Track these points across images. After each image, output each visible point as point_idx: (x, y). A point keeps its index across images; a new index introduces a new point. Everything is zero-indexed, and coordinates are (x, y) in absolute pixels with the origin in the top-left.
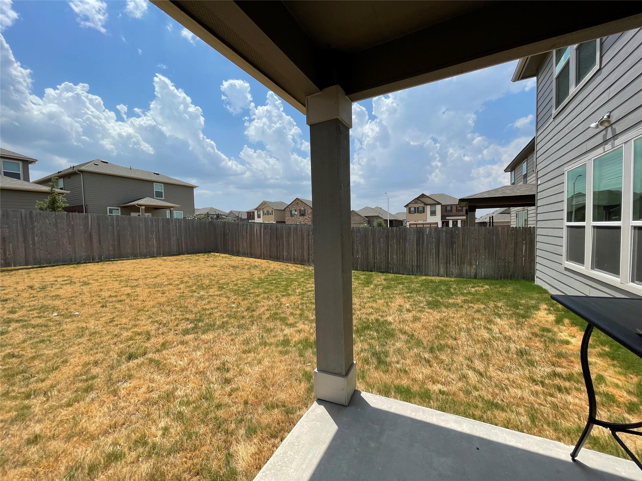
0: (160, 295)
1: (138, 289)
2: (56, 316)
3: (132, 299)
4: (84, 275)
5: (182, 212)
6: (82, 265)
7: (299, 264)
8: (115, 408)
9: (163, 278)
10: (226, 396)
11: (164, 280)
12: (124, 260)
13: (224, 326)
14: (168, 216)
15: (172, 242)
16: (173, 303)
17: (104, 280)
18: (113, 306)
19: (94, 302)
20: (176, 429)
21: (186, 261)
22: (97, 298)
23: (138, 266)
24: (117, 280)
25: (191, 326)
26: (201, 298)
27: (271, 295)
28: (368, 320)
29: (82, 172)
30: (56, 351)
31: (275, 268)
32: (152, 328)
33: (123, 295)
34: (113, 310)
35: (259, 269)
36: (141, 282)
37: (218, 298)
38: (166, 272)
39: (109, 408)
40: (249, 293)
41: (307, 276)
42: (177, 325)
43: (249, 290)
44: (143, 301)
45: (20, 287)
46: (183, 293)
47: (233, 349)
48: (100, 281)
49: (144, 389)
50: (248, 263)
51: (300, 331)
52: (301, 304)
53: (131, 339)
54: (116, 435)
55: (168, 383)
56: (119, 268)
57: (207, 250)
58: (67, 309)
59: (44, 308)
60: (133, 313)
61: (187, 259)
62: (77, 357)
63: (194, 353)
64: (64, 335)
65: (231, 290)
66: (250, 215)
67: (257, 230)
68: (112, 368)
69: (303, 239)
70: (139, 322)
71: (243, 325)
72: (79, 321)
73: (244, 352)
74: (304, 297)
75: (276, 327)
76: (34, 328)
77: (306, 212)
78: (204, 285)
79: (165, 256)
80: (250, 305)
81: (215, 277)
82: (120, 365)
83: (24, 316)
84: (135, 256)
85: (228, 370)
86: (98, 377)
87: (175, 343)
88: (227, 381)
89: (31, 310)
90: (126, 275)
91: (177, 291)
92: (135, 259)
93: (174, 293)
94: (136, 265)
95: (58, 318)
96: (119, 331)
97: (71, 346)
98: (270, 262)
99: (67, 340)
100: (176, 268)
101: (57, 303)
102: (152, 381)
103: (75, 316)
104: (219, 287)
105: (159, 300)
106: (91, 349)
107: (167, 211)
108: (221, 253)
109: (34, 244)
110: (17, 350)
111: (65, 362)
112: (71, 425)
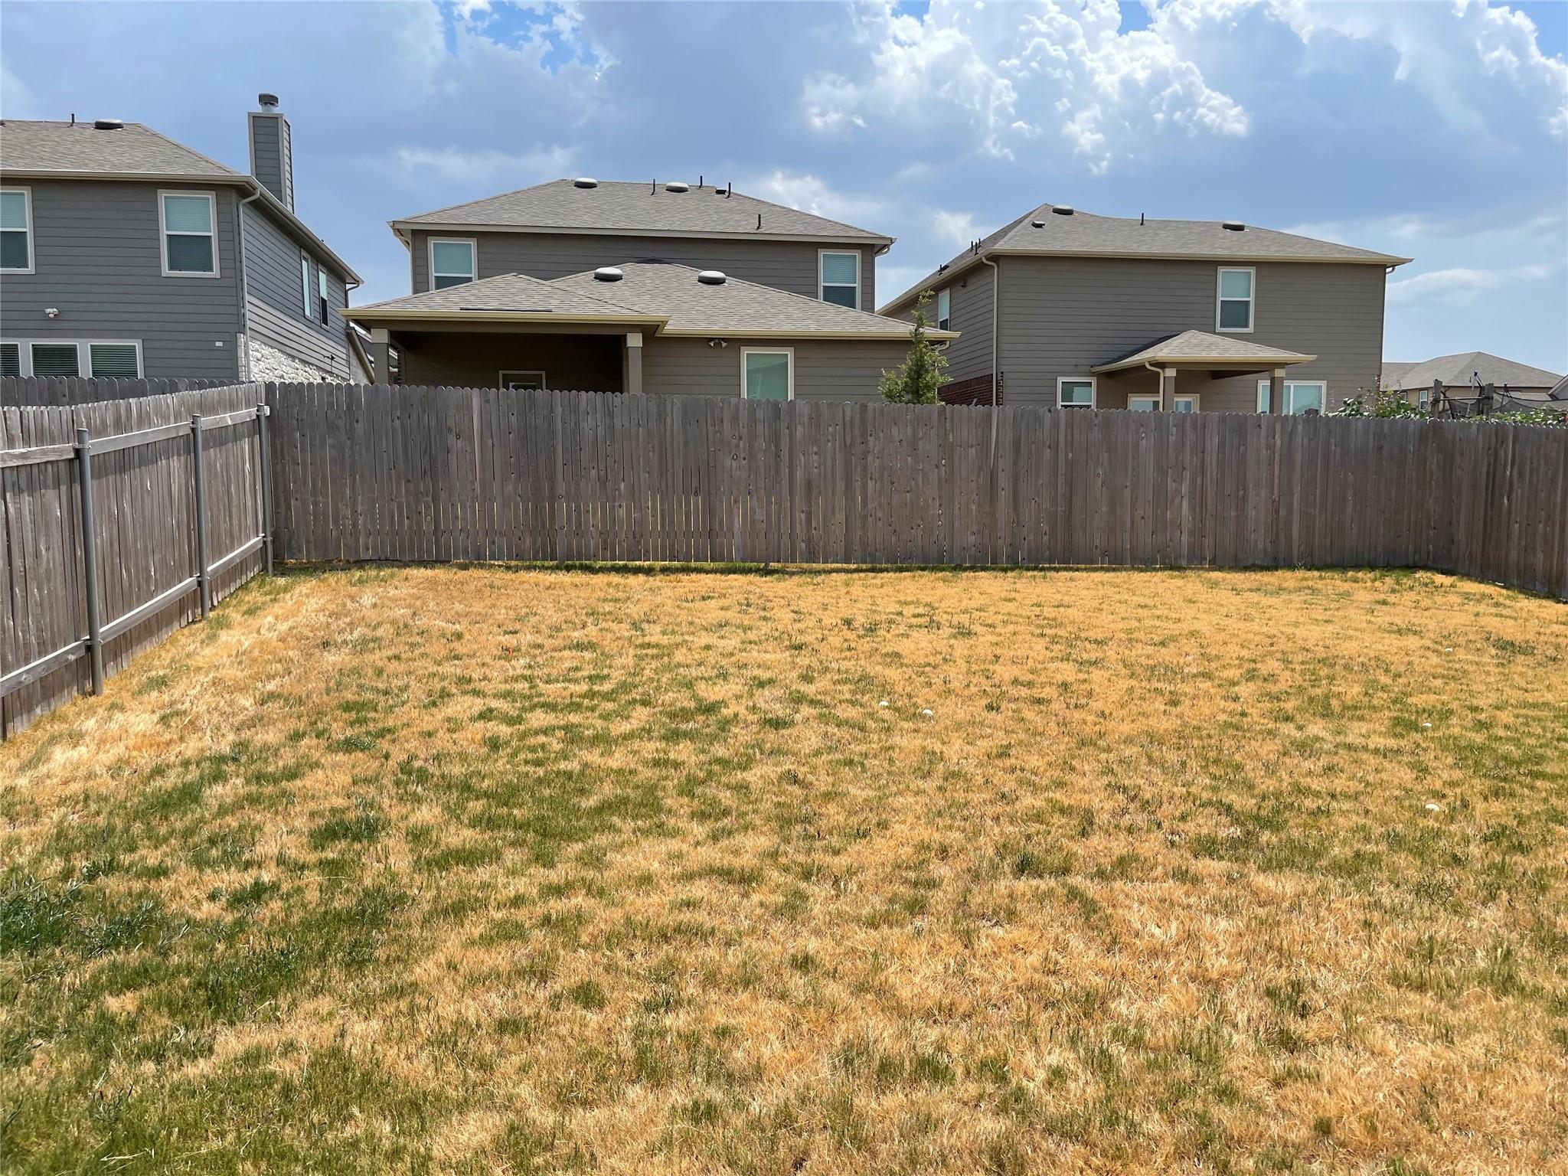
0: (1159, 705)
1: (1096, 675)
2: (884, 708)
3: (1073, 702)
4: (963, 606)
5: (1323, 384)
6: (965, 575)
8: (960, 972)
9: (1186, 649)
11: (1190, 658)
12: (1077, 570)
13: (1357, 870)
14: (1263, 405)
15: (1252, 514)
16: (1197, 743)
17: (1011, 628)
18: (1014, 711)
19: (973, 689)
20: (1084, 1088)
21: (1293, 597)
22: (983, 680)
23: (1118, 597)
24: (1042, 635)
25: (1230, 832)
26: (1305, 748)
29: (996, 258)
30: (872, 794)
32: (1103, 805)
33: (1051, 684)
34: (1014, 726)
36: (1111, 651)
37: (1373, 761)
38: (1205, 630)
39: (946, 968)
40: (1532, 774)
42: (1183, 818)
43: (1540, 759)
44: (1104, 716)
45: (827, 621)
46: (1243, 714)
47: (1357, 956)
48: (998, 630)
49: (1034, 959)
53: (1039, 817)
55: (1101, 972)
56: (1059, 597)
58: (910, 696)
59: (864, 683)
60: (1062, 747)
61: (1300, 589)
62: (908, 824)
63: (1208, 918)
64: (891, 761)
65: (1448, 745)
68: (976, 877)
70: (1070, 777)
71: (1442, 887)
72: (928, 734)
76: (838, 726)
78: (1334, 702)
79: (1220, 569)
80: (1513, 824)
81: (1398, 676)
82: (993, 877)
83: (825, 693)
84: (1116, 560)
85: (1304, 1012)
86: (940, 885)
87: (1160, 868)
88: (1288, 1043)
89: (839, 682)
90: (1073, 622)
91: (1222, 703)
92: (1114, 570)
93: (1208, 710)
94: (1110, 591)
95: (887, 715)
96: (1014, 785)
97: (900, 793)
99: (896, 774)
100: (1247, 618)
101: (893, 674)
102: (1064, 949)
103: (924, 717)
104: (1398, 722)
105: (1152, 721)
106: (940, 814)
107: (1264, 384)
108: (1468, 576)
109: (865, 503)
110: (803, 769)
111: (883, 825)
112: (868, 967)
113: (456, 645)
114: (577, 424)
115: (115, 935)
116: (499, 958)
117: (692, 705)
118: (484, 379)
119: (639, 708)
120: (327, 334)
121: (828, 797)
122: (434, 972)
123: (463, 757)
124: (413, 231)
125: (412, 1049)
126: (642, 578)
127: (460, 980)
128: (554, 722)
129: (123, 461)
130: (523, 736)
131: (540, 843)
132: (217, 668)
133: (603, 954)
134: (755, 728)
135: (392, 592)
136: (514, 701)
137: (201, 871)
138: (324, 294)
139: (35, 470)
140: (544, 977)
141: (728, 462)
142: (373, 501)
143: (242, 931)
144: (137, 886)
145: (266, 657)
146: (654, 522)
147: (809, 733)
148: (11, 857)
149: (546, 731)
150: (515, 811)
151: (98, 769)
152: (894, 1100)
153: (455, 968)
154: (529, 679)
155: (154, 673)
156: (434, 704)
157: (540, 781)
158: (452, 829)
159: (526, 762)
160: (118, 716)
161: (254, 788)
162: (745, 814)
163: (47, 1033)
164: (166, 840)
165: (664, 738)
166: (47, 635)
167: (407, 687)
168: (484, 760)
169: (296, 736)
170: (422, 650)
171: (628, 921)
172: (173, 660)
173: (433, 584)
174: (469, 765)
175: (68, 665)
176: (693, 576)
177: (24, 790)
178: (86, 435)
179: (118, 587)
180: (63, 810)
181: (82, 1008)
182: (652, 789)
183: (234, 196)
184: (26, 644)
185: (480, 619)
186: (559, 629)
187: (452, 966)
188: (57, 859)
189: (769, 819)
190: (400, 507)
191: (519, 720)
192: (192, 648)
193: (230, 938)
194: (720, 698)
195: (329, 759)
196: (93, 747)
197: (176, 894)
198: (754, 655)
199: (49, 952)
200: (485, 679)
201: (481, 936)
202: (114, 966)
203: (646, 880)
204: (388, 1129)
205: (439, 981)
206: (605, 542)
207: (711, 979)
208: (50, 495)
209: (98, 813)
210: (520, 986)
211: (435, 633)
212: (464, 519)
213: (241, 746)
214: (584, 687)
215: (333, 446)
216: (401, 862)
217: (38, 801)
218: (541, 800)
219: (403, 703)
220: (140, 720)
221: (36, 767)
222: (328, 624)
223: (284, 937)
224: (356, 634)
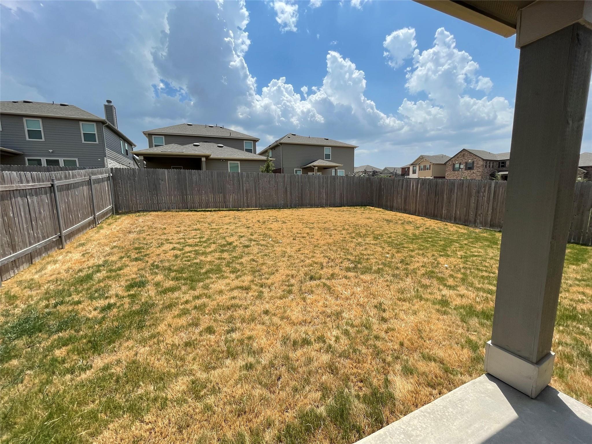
0: (328, 237)
1: (314, 230)
3: (311, 237)
4: (283, 216)
5: (344, 170)
6: (281, 210)
7: (462, 224)
8: (305, 310)
9: (330, 224)
10: (383, 332)
11: (331, 226)
12: (304, 208)
13: (380, 272)
14: (333, 174)
15: (337, 196)
16: (338, 245)
17: (294, 221)
18: (299, 240)
19: (289, 235)
21: (347, 212)
22: (291, 233)
23: (313, 213)
24: (301, 222)
25: (352, 265)
26: (359, 244)
27: (426, 253)
28: (575, 308)
29: (281, 144)
30: (273, 263)
31: (431, 226)
32: (325, 261)
33: (305, 233)
34: (300, 243)
35: (413, 226)
36: (315, 225)
37: (373, 246)
38: (332, 220)
39: (301, 308)
40: (402, 247)
41: (471, 238)
42: (341, 263)
43: (403, 244)
44: (318, 240)
45: (254, 221)
46: (345, 238)
47: (389, 294)
48: (291, 222)
49: (321, 304)
50: (401, 218)
51: (462, 296)
52: (463, 268)
53: (311, 265)
54: (307, 328)
55: (337, 305)
56: (302, 214)
57: (363, 204)
58: (276, 238)
59: (265, 235)
60: (311, 248)
62: (283, 270)
63: (355, 288)
64: (275, 254)
65: (385, 242)
66: (405, 171)
67: (413, 186)
68: (302, 282)
69: (470, 195)
70: (315, 255)
71: (397, 275)
72: (282, 247)
73: (400, 299)
74: (467, 261)
75: (432, 285)
76: (261, 246)
77: (475, 165)
78: (361, 234)
79: (331, 207)
80: (404, 259)
81: (371, 228)
82: (305, 282)
83: (257, 238)
84: (311, 205)
85: (384, 311)
86: (294, 285)
87: (341, 276)
88: (384, 320)
89: (259, 235)
90: (306, 219)
91: (340, 235)
93: (338, 237)
95: (272, 242)
96: (304, 258)
97: (279, 262)
98: (426, 219)
99: (277, 257)
100: (339, 217)
101: (271, 233)
102: (326, 300)
103: (280, 243)
104: (374, 237)
105: (327, 240)
106: (289, 267)
107: (333, 170)
108: (376, 207)
109: (259, 195)
110: (256, 257)
111: (277, 271)
112: (283, 311)
113: (164, 231)
114: (192, 178)
115: (61, 326)
116: (183, 321)
117: (226, 243)
118: (168, 167)
119: (212, 244)
120: (128, 158)
121: (263, 265)
122: (165, 328)
123: (169, 261)
124: (149, 134)
125: (159, 356)
126: (209, 212)
127: (172, 330)
128: (192, 250)
129: (68, 187)
130: (184, 254)
131: (192, 283)
132: (99, 240)
133: (213, 316)
134: (242, 248)
135: (147, 218)
136: (181, 244)
137: (92, 301)
138: (127, 148)
139: (38, 190)
140: (197, 325)
141: (228, 186)
142: (141, 196)
143: (104, 320)
144: (70, 308)
145: (113, 236)
146: (211, 200)
147: (254, 248)
148: (29, 302)
149: (190, 252)
150: (184, 275)
151: (61, 271)
152: (299, 352)
153: (170, 326)
154: (184, 239)
155: (81, 242)
156: (160, 247)
157: (189, 266)
158: (167, 281)
159: (185, 261)
160: (70, 255)
161: (109, 274)
162: (244, 270)
163: (31, 368)
164: (81, 292)
165: (220, 252)
166: (45, 234)
167: (152, 242)
168: (174, 261)
169: (121, 258)
170: (156, 232)
171: (218, 305)
172: (87, 238)
173: (158, 216)
174: (170, 263)
175: (53, 242)
176: (221, 212)
177: (37, 280)
178: (55, 180)
179: (69, 221)
180: (49, 284)
181: (46, 356)
182: (219, 266)
183: (101, 124)
184: (38, 237)
185: (170, 224)
186: (190, 226)
188: (44, 301)
189: (249, 272)
190: (148, 197)
191: (182, 249)
192: (92, 235)
193: (100, 323)
194: (232, 241)
195: (131, 264)
196: (61, 264)
197: (83, 309)
198: (238, 230)
199: (36, 335)
200: (172, 239)
201: (177, 315)
202: (60, 338)
203: (221, 292)
204: (152, 388)
205: (166, 331)
206: (200, 204)
207: (243, 321)
208: (44, 196)
209: (60, 285)
210: (190, 329)
211: (159, 228)
212: (165, 200)
213: (106, 262)
214: (198, 240)
215: (129, 183)
216: (152, 293)
217: (40, 283)
218: (190, 272)
219: (151, 247)
220: (76, 256)
221: (41, 272)
222: (130, 227)
223: (117, 321)
224: (138, 229)
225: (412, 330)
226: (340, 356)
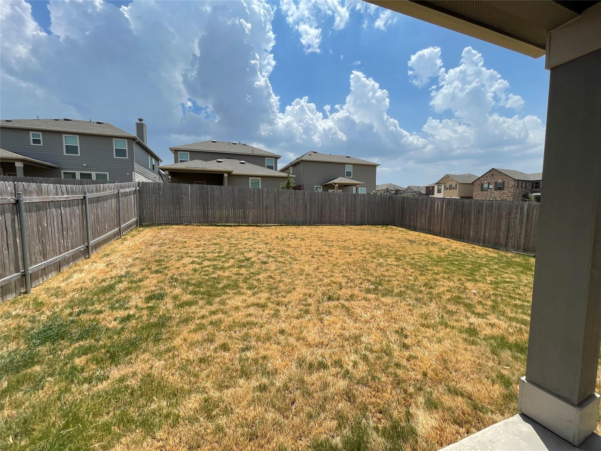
0: (347, 256)
1: (333, 249)
2: (289, 258)
3: (330, 255)
4: (302, 233)
5: (365, 188)
6: (301, 227)
7: (491, 248)
8: (322, 331)
9: (349, 243)
10: (404, 359)
11: (351, 245)
13: (402, 295)
14: (354, 192)
15: (357, 214)
16: (358, 264)
17: (313, 238)
18: (317, 258)
19: (308, 253)
20: (363, 367)
21: (367, 231)
22: (309, 251)
23: (333, 231)
24: (319, 240)
25: (372, 287)
26: (380, 265)
27: (452, 276)
29: (302, 161)
30: (290, 280)
31: (457, 248)
32: (344, 281)
33: (324, 251)
34: (318, 262)
35: (438, 247)
36: (334, 243)
37: (395, 268)
38: (352, 238)
39: (318, 330)
40: (426, 270)
41: (502, 263)
42: (361, 283)
43: (427, 266)
44: (337, 259)
45: (273, 237)
46: (365, 257)
47: (411, 320)
48: (310, 239)
49: (339, 326)
50: (426, 239)
51: (492, 325)
52: (493, 294)
53: (329, 285)
54: (323, 351)
55: (355, 328)
56: (321, 231)
57: (385, 223)
58: (294, 255)
59: (283, 252)
60: (330, 266)
61: (368, 229)
62: (300, 288)
63: (375, 310)
64: (293, 271)
65: (408, 263)
66: (430, 190)
67: (438, 206)
68: (319, 302)
69: (500, 217)
70: (334, 274)
71: (420, 299)
72: (300, 264)
73: (423, 325)
74: (498, 287)
75: (458, 311)
76: (279, 263)
77: (506, 185)
78: (383, 254)
80: (428, 282)
81: (393, 248)
82: (323, 302)
83: (275, 255)
85: (406, 337)
86: (311, 305)
87: (360, 297)
88: (406, 347)
89: (277, 252)
90: (325, 237)
91: (360, 255)
93: (358, 257)
95: (289, 260)
96: (322, 277)
97: (296, 280)
98: (452, 241)
99: (295, 275)
100: (360, 236)
101: (289, 250)
102: (345, 322)
103: (298, 260)
104: (396, 258)
105: (347, 259)
106: (307, 285)
107: (354, 188)
108: (398, 226)
109: (279, 211)
110: (273, 274)
111: (294, 289)
112: (299, 331)
113: (185, 244)
114: (214, 193)
115: (82, 335)
116: (198, 336)
117: (244, 258)
118: (191, 182)
119: (231, 260)
120: (154, 172)
121: (280, 282)
122: (180, 342)
123: (187, 274)
124: (175, 150)
125: (174, 371)
126: (229, 227)
127: (188, 344)
128: (210, 264)
129: (98, 200)
130: (202, 268)
131: (209, 298)
132: (123, 251)
133: (228, 333)
134: (260, 264)
135: (169, 231)
136: (200, 258)
137: (112, 311)
138: (154, 164)
139: (71, 201)
140: (212, 341)
141: (248, 202)
142: (164, 210)
143: (123, 331)
144: (92, 317)
145: (136, 248)
146: (231, 215)
147: (272, 265)
148: (54, 309)
149: (208, 266)
150: (201, 289)
151: (86, 280)
152: (315, 376)
153: (186, 340)
154: (203, 253)
155: (106, 253)
156: (179, 260)
157: (207, 280)
158: (184, 295)
159: (204, 275)
160: (95, 264)
161: (130, 285)
162: (261, 287)
163: (51, 375)
164: (103, 301)
165: (238, 267)
166: (74, 244)
167: (172, 255)
168: (193, 275)
169: (143, 270)
170: (176, 246)
171: (234, 322)
172: (111, 249)
173: (179, 229)
174: (189, 276)
175: (81, 251)
176: (241, 227)
177: (63, 288)
178: (87, 193)
179: (96, 231)
180: (74, 293)
181: (67, 364)
182: (236, 281)
183: (132, 140)
184: (67, 247)
185: (191, 238)
186: (210, 240)
187: (185, 340)
188: (69, 309)
189: (266, 289)
190: (171, 211)
191: (201, 264)
192: (116, 246)
193: (119, 333)
194: (250, 256)
195: (151, 276)
196: (86, 273)
197: (104, 319)
198: (257, 246)
199: (59, 343)
200: (192, 253)
201: (193, 329)
202: (81, 346)
203: (237, 308)
204: (165, 403)
205: (181, 345)
206: (220, 219)
207: (258, 339)
208: (76, 208)
209: (84, 294)
210: (205, 345)
211: (180, 241)
212: (187, 214)
213: (128, 273)
214: (217, 255)
215: (154, 197)
216: (170, 306)
217: (66, 291)
218: (208, 286)
219: (171, 260)
220: (101, 265)
221: (68, 280)
222: (152, 239)
223: (135, 333)
224: (159, 242)
225: (436, 359)
226: (358, 383)
